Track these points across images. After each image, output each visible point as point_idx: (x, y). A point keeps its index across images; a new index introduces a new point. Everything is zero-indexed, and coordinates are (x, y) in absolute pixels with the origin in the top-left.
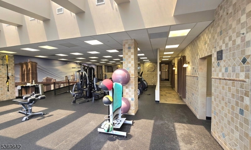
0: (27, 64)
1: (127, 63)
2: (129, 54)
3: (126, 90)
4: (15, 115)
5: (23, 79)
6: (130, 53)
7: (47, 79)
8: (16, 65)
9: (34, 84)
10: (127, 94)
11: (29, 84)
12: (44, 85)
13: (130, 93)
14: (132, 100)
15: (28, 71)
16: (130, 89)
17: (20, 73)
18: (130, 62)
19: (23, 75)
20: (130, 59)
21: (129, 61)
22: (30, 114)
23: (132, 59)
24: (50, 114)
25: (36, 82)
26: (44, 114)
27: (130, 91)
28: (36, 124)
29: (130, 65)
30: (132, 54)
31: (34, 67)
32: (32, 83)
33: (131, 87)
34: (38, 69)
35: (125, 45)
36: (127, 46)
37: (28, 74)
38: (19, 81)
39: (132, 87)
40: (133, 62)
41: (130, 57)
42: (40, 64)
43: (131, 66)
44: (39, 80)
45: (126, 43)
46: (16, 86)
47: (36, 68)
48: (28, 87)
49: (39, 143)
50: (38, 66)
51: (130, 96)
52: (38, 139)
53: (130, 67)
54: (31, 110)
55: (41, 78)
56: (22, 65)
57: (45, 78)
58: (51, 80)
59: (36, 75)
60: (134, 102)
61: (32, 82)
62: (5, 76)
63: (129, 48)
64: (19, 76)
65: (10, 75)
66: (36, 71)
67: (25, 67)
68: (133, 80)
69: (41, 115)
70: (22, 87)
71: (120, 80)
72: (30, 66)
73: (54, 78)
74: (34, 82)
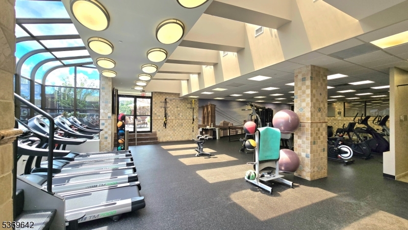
0: (207, 107)
1: (300, 101)
2: (304, 88)
3: (298, 140)
4: (193, 152)
5: (204, 122)
6: (305, 86)
7: (224, 123)
8: (199, 108)
9: (212, 127)
10: (299, 147)
11: (208, 127)
12: (220, 129)
13: (305, 146)
14: (307, 156)
15: (208, 114)
16: (305, 139)
17: (202, 116)
18: (304, 100)
19: (204, 118)
20: (305, 95)
21: (303, 98)
22: (201, 152)
23: (308, 95)
24: (216, 156)
25: (214, 125)
26: (211, 155)
27: (304, 143)
28: (203, 160)
29: (304, 104)
30: (307, 87)
31: (213, 110)
32: (211, 127)
33: (305, 136)
34: (216, 112)
35: (297, 76)
36: (300, 77)
37: (208, 117)
38: (201, 123)
39: (307, 138)
40: (309, 100)
41: (304, 92)
42: (219, 107)
43: (305, 106)
44: (217, 124)
45: (300, 73)
46: (199, 128)
47: (215, 110)
48: (208, 129)
49: (198, 172)
50: (216, 109)
51: (304, 151)
52: (199, 170)
53: (304, 108)
54: (202, 149)
55: (219, 122)
56: (203, 108)
57: (222, 122)
58: (228, 124)
59: (215, 118)
60: (310, 161)
61: (211, 124)
62: (192, 118)
63: (304, 79)
64: (201, 119)
65: (195, 117)
66: (215, 114)
67: (206, 109)
68: (309, 126)
69: (209, 155)
70: (203, 129)
71: (281, 125)
72: (209, 109)
73: (231, 123)
74: (212, 126)
